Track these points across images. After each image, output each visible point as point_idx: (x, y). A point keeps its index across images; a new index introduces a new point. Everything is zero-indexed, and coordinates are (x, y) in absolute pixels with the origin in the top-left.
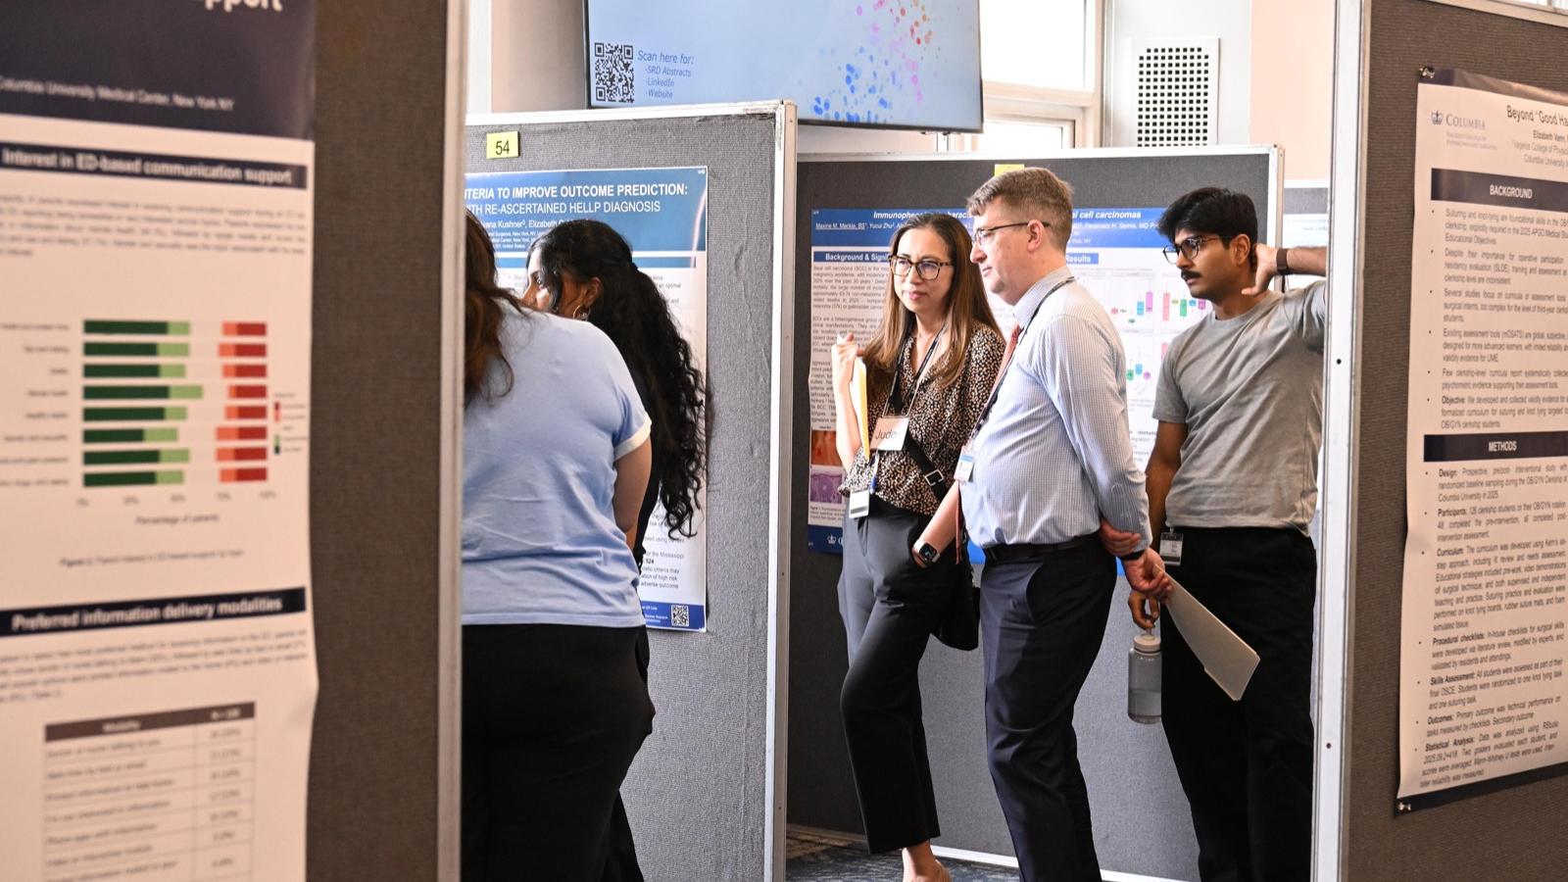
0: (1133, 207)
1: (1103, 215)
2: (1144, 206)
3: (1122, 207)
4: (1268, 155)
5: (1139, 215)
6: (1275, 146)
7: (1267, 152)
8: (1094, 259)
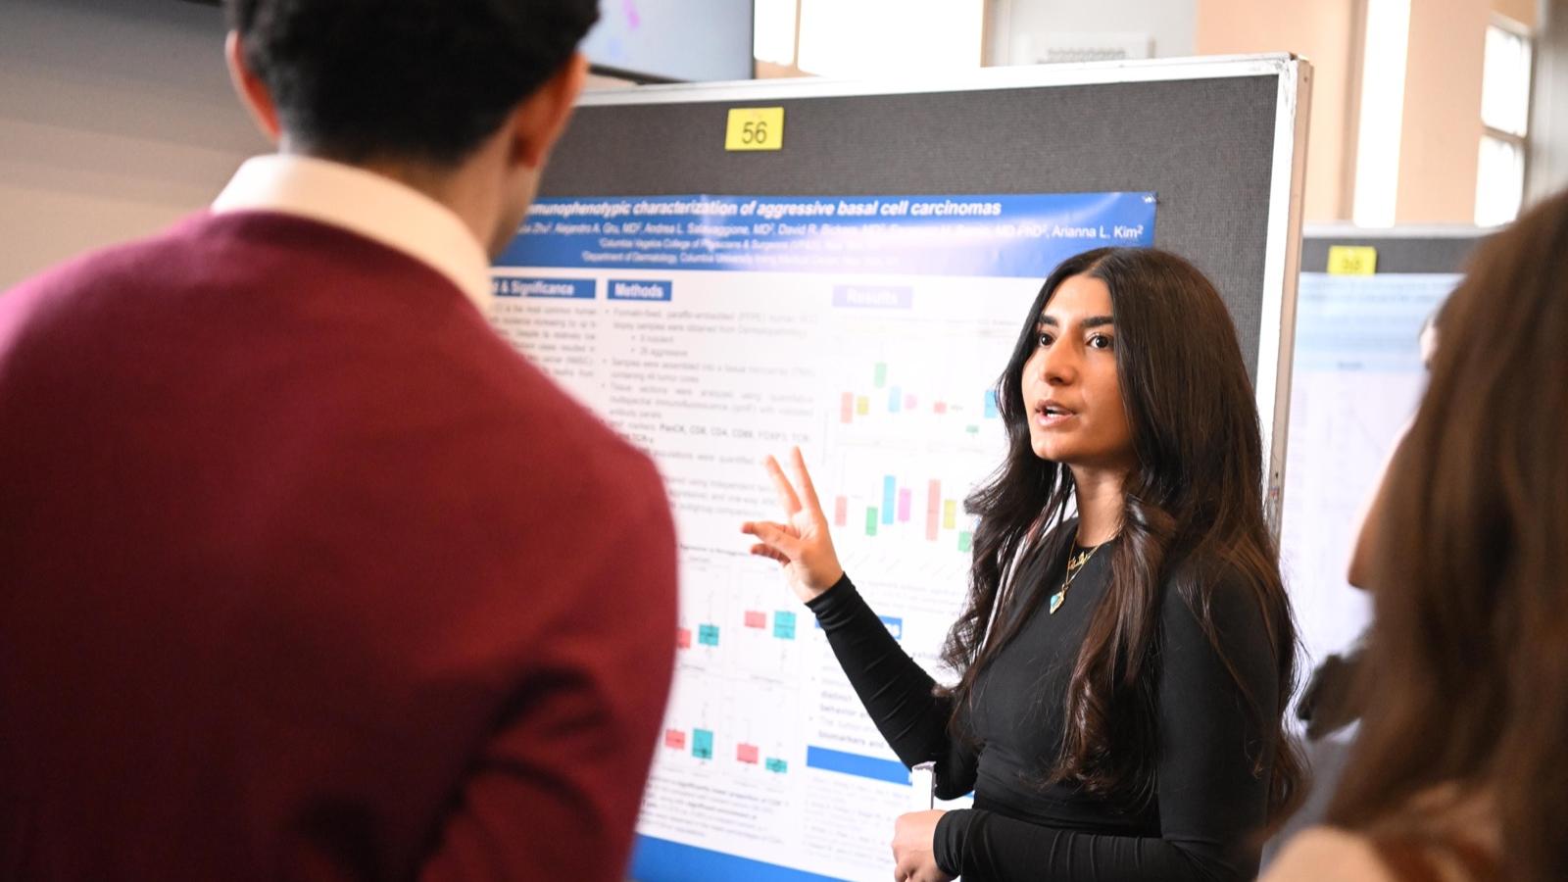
0: (986, 192)
1: (926, 209)
2: (1010, 191)
3: (964, 193)
4: (1276, 77)
5: (997, 208)
6: (1293, 57)
7: (1273, 71)
8: (905, 298)
